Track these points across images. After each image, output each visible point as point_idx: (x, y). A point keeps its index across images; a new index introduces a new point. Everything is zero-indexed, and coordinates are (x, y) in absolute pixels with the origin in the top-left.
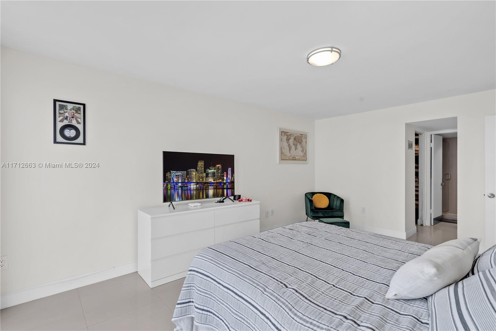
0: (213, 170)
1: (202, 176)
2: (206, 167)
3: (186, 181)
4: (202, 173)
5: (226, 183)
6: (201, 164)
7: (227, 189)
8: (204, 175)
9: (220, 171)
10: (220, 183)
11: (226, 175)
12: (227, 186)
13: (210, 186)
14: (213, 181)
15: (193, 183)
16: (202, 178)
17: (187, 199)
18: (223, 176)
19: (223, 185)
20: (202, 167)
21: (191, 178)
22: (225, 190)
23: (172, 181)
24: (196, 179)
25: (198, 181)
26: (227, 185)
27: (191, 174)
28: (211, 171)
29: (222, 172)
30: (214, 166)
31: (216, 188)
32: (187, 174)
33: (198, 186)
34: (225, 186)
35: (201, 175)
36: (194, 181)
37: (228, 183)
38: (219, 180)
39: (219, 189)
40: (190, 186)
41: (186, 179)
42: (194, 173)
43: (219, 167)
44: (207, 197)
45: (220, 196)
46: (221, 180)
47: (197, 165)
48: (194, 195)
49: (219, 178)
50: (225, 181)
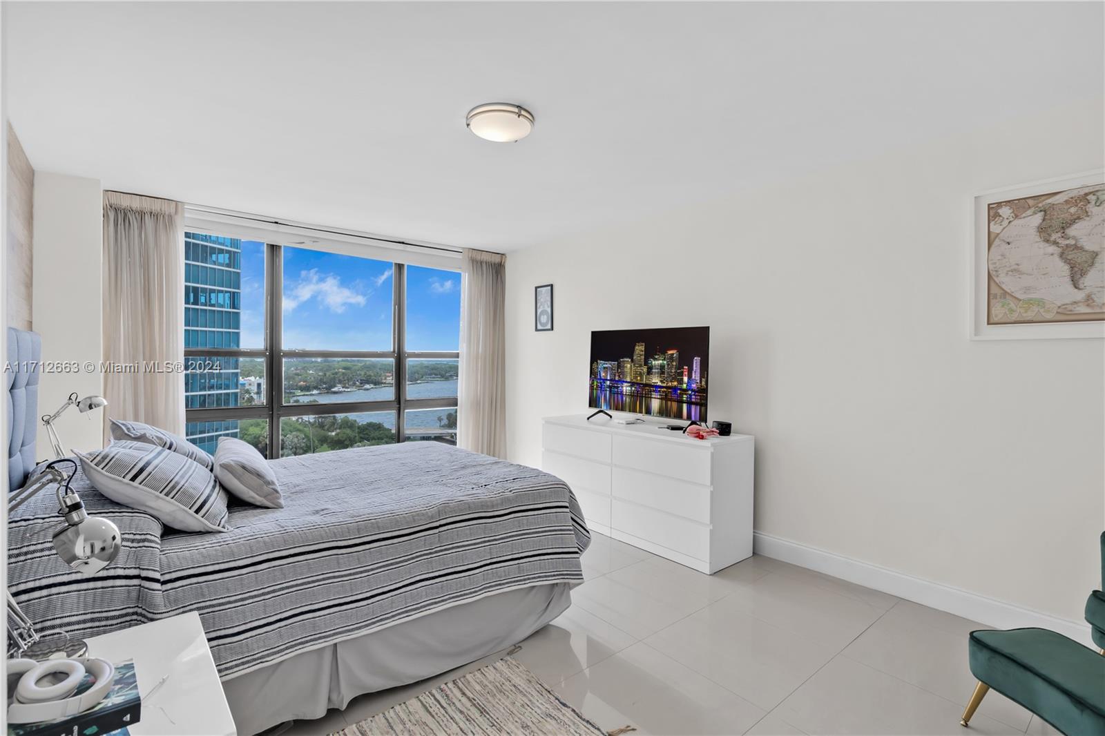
0: (661, 362)
1: (640, 372)
2: (649, 355)
3: (617, 378)
4: (641, 366)
5: (686, 390)
6: (640, 349)
7: (690, 403)
8: (645, 369)
9: (674, 363)
10: (675, 389)
11: (686, 373)
12: (691, 398)
13: (654, 391)
14: (659, 384)
15: (626, 382)
16: (641, 375)
17: (617, 409)
18: (681, 374)
19: (681, 395)
20: (641, 355)
21: (623, 373)
22: (685, 406)
23: (599, 377)
24: (631, 375)
25: (634, 380)
26: (690, 395)
27: (624, 367)
28: (657, 362)
29: (680, 367)
30: (664, 352)
31: (665, 398)
32: (619, 366)
33: (633, 389)
34: (685, 396)
35: (639, 370)
36: (628, 380)
37: (692, 391)
38: (671, 381)
39: (671, 400)
40: (622, 387)
41: (617, 375)
42: (629, 366)
43: (673, 354)
44: (648, 412)
45: (672, 416)
46: (675, 383)
47: (633, 351)
48: (627, 404)
49: (673, 379)
50: (685, 386)
